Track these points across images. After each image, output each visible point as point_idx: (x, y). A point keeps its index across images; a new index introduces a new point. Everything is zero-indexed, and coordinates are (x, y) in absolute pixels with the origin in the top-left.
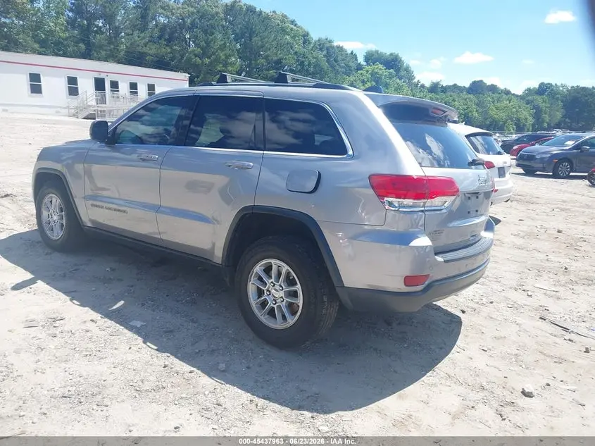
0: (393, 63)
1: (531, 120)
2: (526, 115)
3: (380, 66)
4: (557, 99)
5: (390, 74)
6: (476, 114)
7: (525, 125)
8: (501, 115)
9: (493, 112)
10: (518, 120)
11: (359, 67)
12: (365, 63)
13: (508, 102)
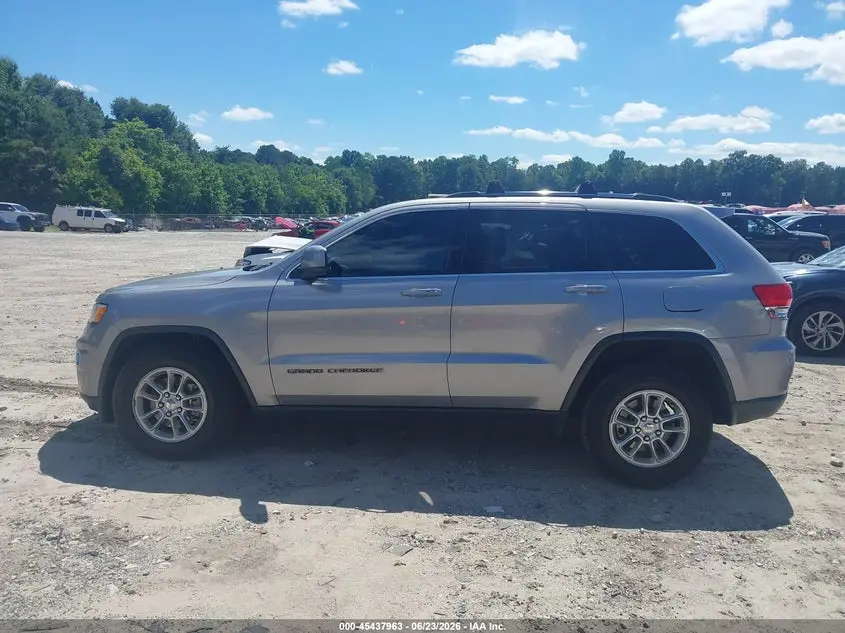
0: (160, 118)
1: (344, 199)
2: (337, 191)
3: (141, 124)
4: (367, 171)
5: (158, 134)
6: (280, 192)
7: (338, 205)
8: (310, 192)
9: (300, 189)
10: (330, 198)
11: (109, 124)
12: (114, 118)
13: (315, 175)
